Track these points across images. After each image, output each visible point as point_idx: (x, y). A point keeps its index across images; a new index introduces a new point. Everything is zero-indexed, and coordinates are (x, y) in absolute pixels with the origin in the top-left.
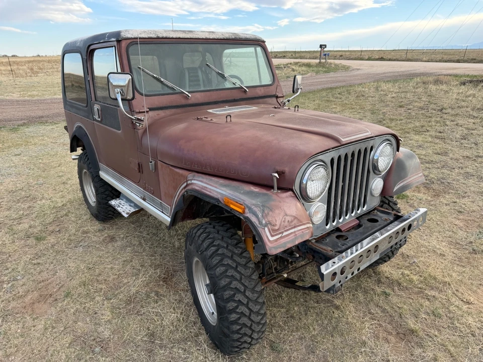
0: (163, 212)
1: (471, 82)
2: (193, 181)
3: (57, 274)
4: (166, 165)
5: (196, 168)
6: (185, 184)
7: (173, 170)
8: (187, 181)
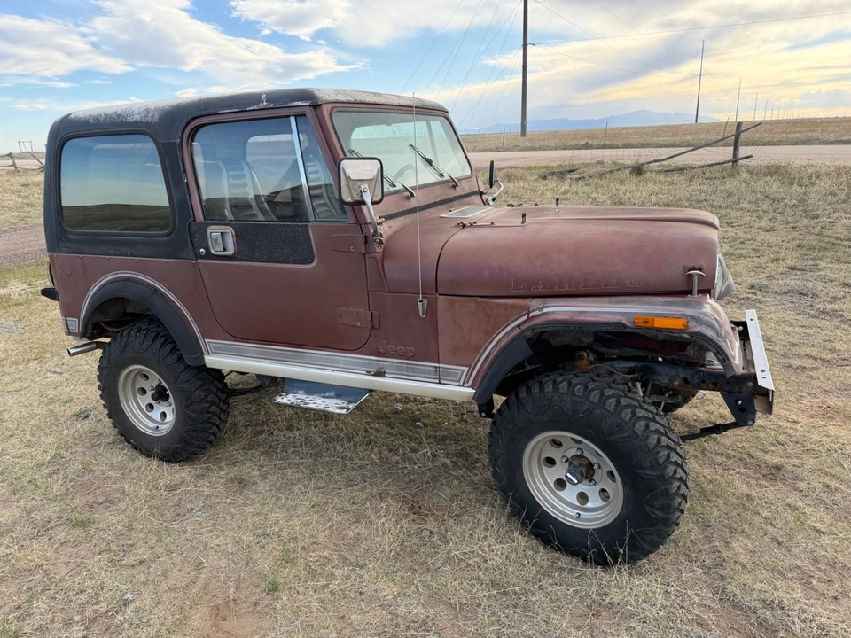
0: (440, 383)
1: (553, 174)
2: (545, 310)
3: (205, 565)
4: (462, 298)
5: (540, 290)
6: (525, 318)
7: (488, 303)
8: (528, 313)
